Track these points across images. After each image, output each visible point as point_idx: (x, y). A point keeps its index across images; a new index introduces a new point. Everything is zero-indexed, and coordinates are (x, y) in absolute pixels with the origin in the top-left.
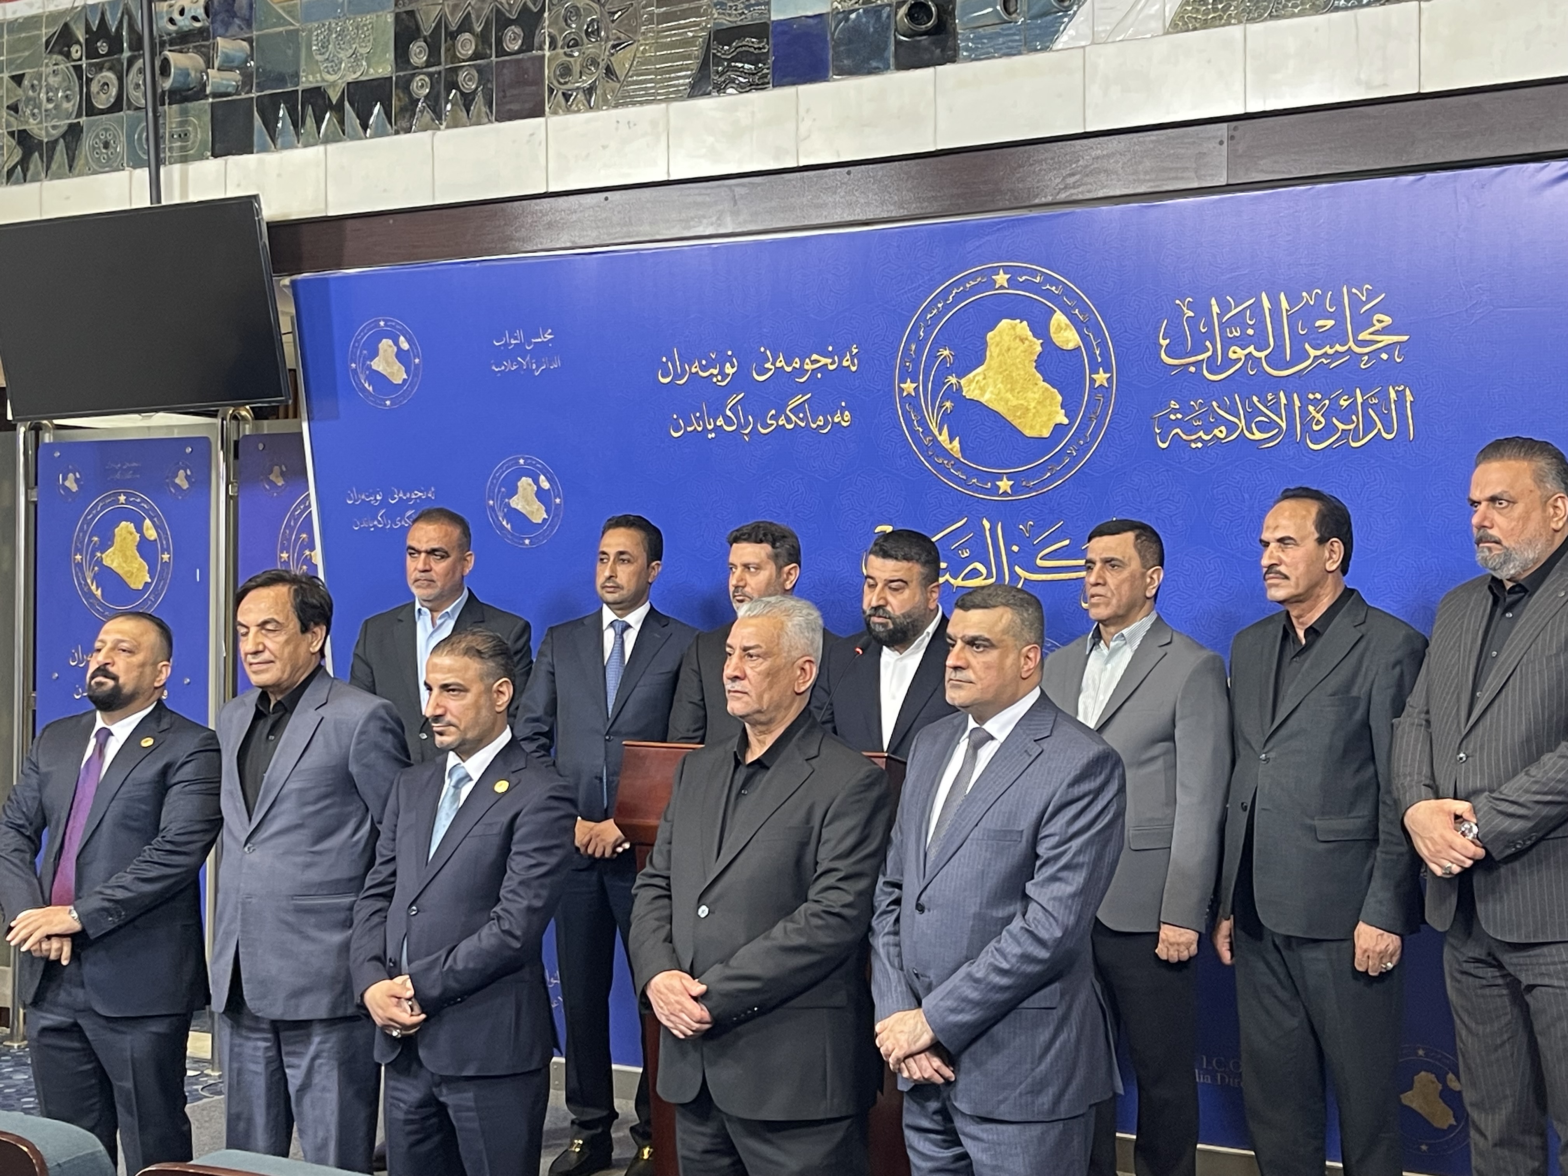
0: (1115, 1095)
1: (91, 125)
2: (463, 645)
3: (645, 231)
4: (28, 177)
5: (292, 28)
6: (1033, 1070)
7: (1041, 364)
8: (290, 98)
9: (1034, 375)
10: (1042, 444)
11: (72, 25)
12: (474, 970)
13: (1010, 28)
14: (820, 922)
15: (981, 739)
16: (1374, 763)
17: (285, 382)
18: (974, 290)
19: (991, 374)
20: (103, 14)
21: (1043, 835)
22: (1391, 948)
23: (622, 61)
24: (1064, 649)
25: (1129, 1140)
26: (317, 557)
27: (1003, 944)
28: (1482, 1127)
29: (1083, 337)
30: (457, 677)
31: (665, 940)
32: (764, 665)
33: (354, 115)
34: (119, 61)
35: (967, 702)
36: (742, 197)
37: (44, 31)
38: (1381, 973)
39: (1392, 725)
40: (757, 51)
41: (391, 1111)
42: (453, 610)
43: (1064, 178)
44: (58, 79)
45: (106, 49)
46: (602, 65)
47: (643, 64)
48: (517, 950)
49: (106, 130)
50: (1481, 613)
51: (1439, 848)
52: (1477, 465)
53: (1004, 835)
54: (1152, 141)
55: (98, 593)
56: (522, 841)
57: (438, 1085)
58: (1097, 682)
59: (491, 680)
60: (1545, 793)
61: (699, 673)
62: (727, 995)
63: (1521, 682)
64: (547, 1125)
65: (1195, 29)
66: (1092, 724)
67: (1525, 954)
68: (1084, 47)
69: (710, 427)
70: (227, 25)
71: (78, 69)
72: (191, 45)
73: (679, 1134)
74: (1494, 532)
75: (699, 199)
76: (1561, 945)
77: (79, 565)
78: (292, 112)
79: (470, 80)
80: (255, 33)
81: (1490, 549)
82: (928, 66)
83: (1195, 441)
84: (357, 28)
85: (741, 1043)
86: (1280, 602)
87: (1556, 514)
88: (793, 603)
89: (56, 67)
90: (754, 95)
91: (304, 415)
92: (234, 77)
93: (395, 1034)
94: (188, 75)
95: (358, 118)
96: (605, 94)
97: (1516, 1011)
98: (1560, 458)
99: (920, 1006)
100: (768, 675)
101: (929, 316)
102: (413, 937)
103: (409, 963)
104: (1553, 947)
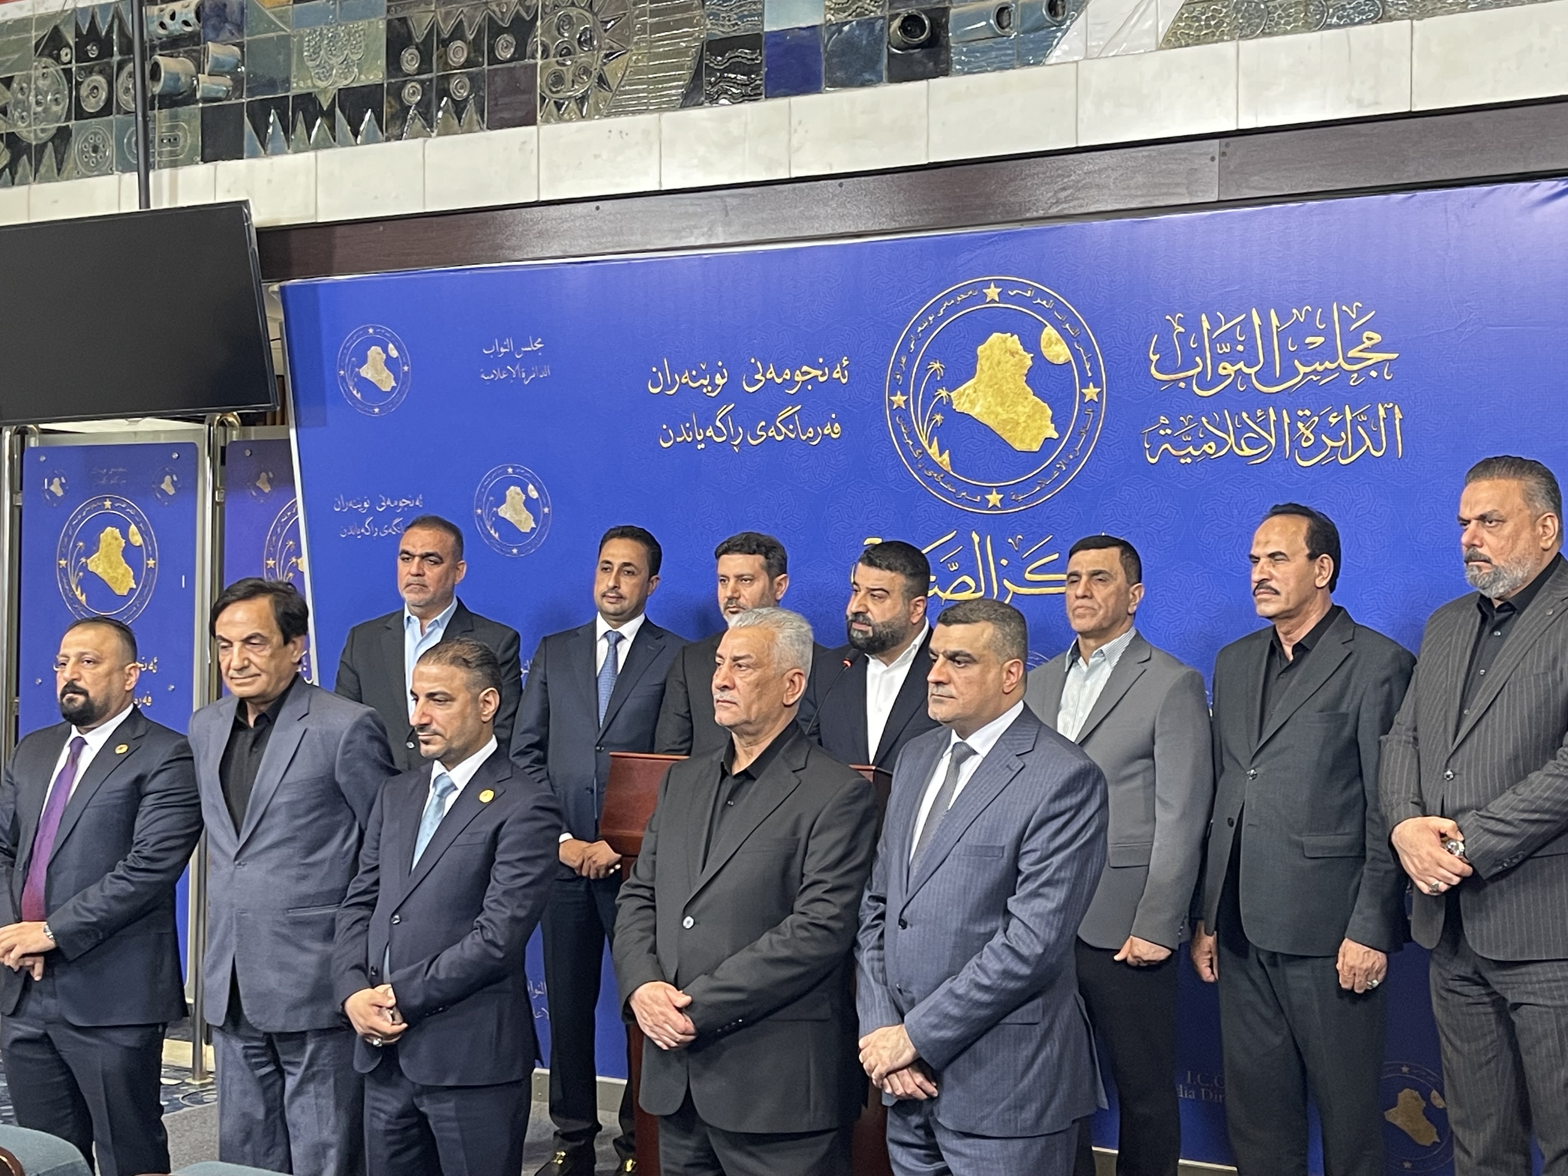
1: (80, 129)
2: (450, 654)
3: (637, 240)
4: (16, 180)
5: (283, 33)
6: (1016, 1085)
7: (1031, 378)
8: (280, 104)
9: (1024, 389)
10: (1032, 458)
11: (61, 27)
12: (457, 979)
13: (1004, 43)
14: (806, 934)
15: (965, 754)
16: (1362, 780)
17: (273, 388)
18: (965, 304)
19: (982, 387)
20: (93, 17)
21: (1024, 850)
22: (1377, 966)
23: (614, 70)
26: (304, 564)
27: (984, 961)
28: (1466, 1144)
29: (1074, 352)
30: (444, 686)
31: (649, 951)
32: (753, 676)
33: (345, 122)
34: (109, 64)
35: (949, 717)
36: (733, 208)
37: (34, 33)
38: (1366, 991)
39: (1380, 742)
40: (749, 62)
42: (443, 619)
43: (1056, 192)
44: (47, 82)
45: (96, 53)
46: (594, 74)
47: (636, 74)
48: (501, 960)
49: (95, 134)
50: (1470, 631)
51: (1426, 865)
52: (1466, 484)
53: (983, 852)
54: (1144, 157)
55: (83, 598)
56: (505, 851)
57: (419, 1094)
58: (1076, 699)
59: (478, 690)
60: (1535, 811)
61: (685, 685)
62: (712, 1006)
63: (1509, 701)
64: (530, 1136)
65: (1187, 45)
66: (1073, 737)
67: (1511, 972)
68: (1077, 62)
69: (699, 438)
70: (217, 30)
71: (67, 72)
72: (181, 50)
73: (662, 1148)
74: (1484, 551)
75: (691, 209)
76: (1546, 964)
77: (64, 570)
78: (282, 118)
79: (462, 88)
80: (246, 39)
81: (1479, 567)
82: (921, 79)
83: (1184, 456)
84: (349, 34)
85: (726, 1054)
86: (1269, 618)
87: (1545, 533)
88: (784, 615)
89: (45, 71)
90: (747, 106)
91: (292, 422)
92: (224, 83)
93: (376, 1042)
94: (179, 79)
95: (349, 124)
96: (597, 103)
97: (1501, 1029)
98: (1549, 477)
99: (903, 1021)
100: (757, 685)
101: (920, 329)
102: (396, 944)
103: (391, 972)
104: (1538, 965)
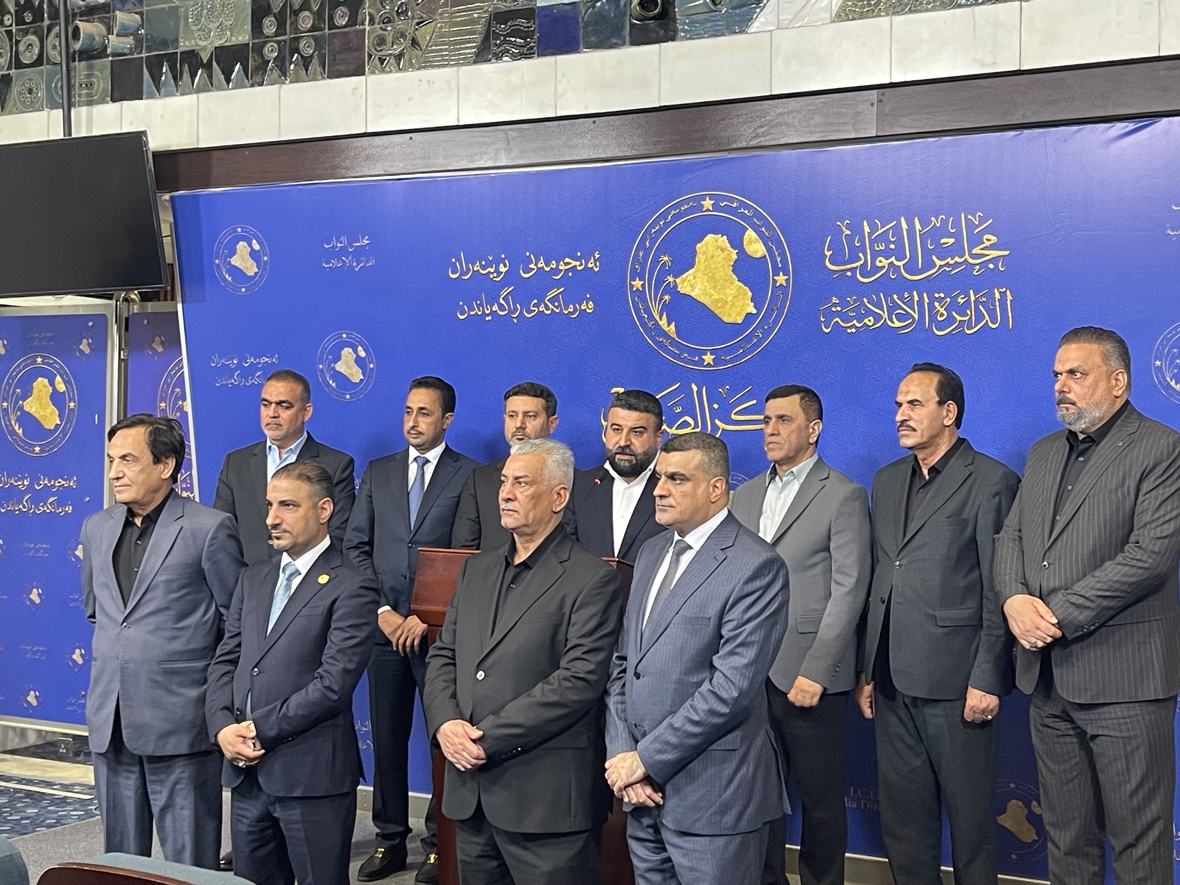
0: (785, 815)
1: (19, 76)
2: (297, 472)
3: (440, 163)
5: (173, 5)
6: (720, 796)
7: (737, 268)
8: (171, 58)
9: (731, 276)
10: (736, 329)
12: (303, 716)
13: (716, 16)
14: (569, 684)
15: (684, 548)
16: (980, 569)
17: (165, 273)
18: (687, 212)
19: (699, 275)
21: (725, 620)
22: (991, 707)
23: (424, 34)
24: (750, 482)
25: (796, 850)
26: (188, 406)
27: (696, 703)
28: (1057, 841)
29: (768, 249)
30: (293, 495)
31: (451, 697)
32: (530, 491)
33: (220, 72)
34: (41, 28)
35: (670, 522)
36: (514, 139)
38: (983, 722)
39: (994, 539)
40: (526, 29)
41: (236, 825)
42: (296, 448)
43: (755, 129)
45: (31, 19)
46: (409, 37)
47: (440, 37)
48: (336, 701)
49: (30, 80)
50: (1060, 457)
51: (1028, 629)
52: (1060, 347)
53: (695, 622)
54: (821, 103)
55: (20, 432)
56: (339, 620)
57: (273, 804)
58: (774, 507)
59: (317, 499)
60: (1107, 590)
61: (475, 497)
62: (497, 738)
63: (1089, 508)
65: (854, 19)
66: (769, 539)
67: (1090, 712)
68: (771, 31)
69: (487, 312)
70: (124, 2)
71: (9, 33)
72: (96, 17)
73: (459, 844)
74: (1071, 396)
75: (482, 140)
76: (1117, 706)
77: (6, 410)
78: (173, 69)
79: (308, 47)
80: (145, 8)
81: (1067, 408)
82: (654, 43)
83: (850, 327)
84: (223, 6)
85: (507, 774)
86: (909, 448)
87: (1117, 385)
88: (554, 444)
90: (523, 62)
91: (179, 298)
92: (129, 42)
93: (241, 764)
94: (94, 39)
95: (223, 74)
96: (411, 59)
97: (1083, 754)
98: (1121, 343)
99: (636, 750)
100: (533, 498)
101: (653, 231)
102: (256, 691)
103: (252, 712)
104: (1111, 706)
